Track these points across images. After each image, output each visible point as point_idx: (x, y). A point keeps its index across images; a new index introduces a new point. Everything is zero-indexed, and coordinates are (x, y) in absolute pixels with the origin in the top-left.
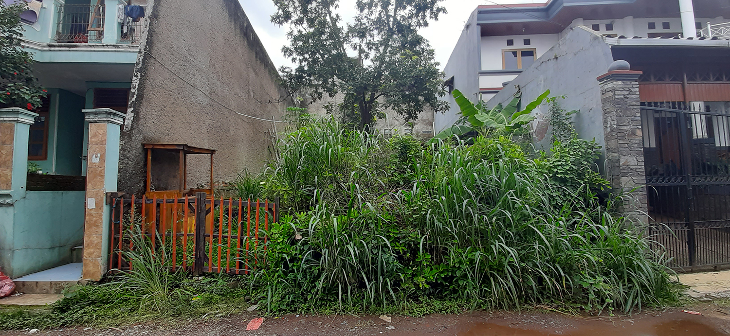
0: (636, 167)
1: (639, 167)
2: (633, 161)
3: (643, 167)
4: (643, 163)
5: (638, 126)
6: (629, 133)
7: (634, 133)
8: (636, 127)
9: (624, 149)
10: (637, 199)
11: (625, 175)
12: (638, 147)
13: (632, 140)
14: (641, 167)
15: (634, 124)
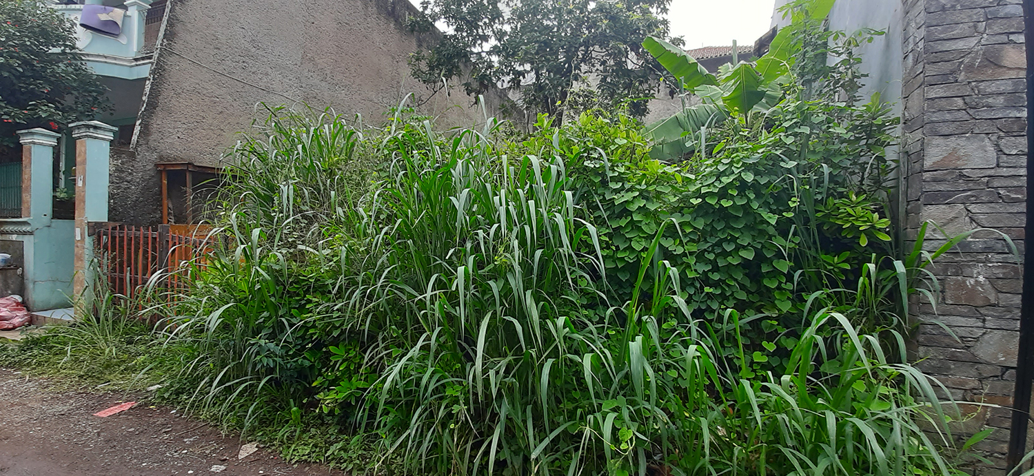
0: (992, 172)
1: (1004, 172)
2: (979, 154)
3: (1023, 172)
4: (1024, 161)
5: (1012, 37)
6: (974, 59)
7: (992, 61)
8: (1004, 38)
9: (948, 116)
10: (981, 278)
11: (936, 198)
12: (1007, 107)
13: (982, 86)
14: (1012, 172)
15: (996, 29)
